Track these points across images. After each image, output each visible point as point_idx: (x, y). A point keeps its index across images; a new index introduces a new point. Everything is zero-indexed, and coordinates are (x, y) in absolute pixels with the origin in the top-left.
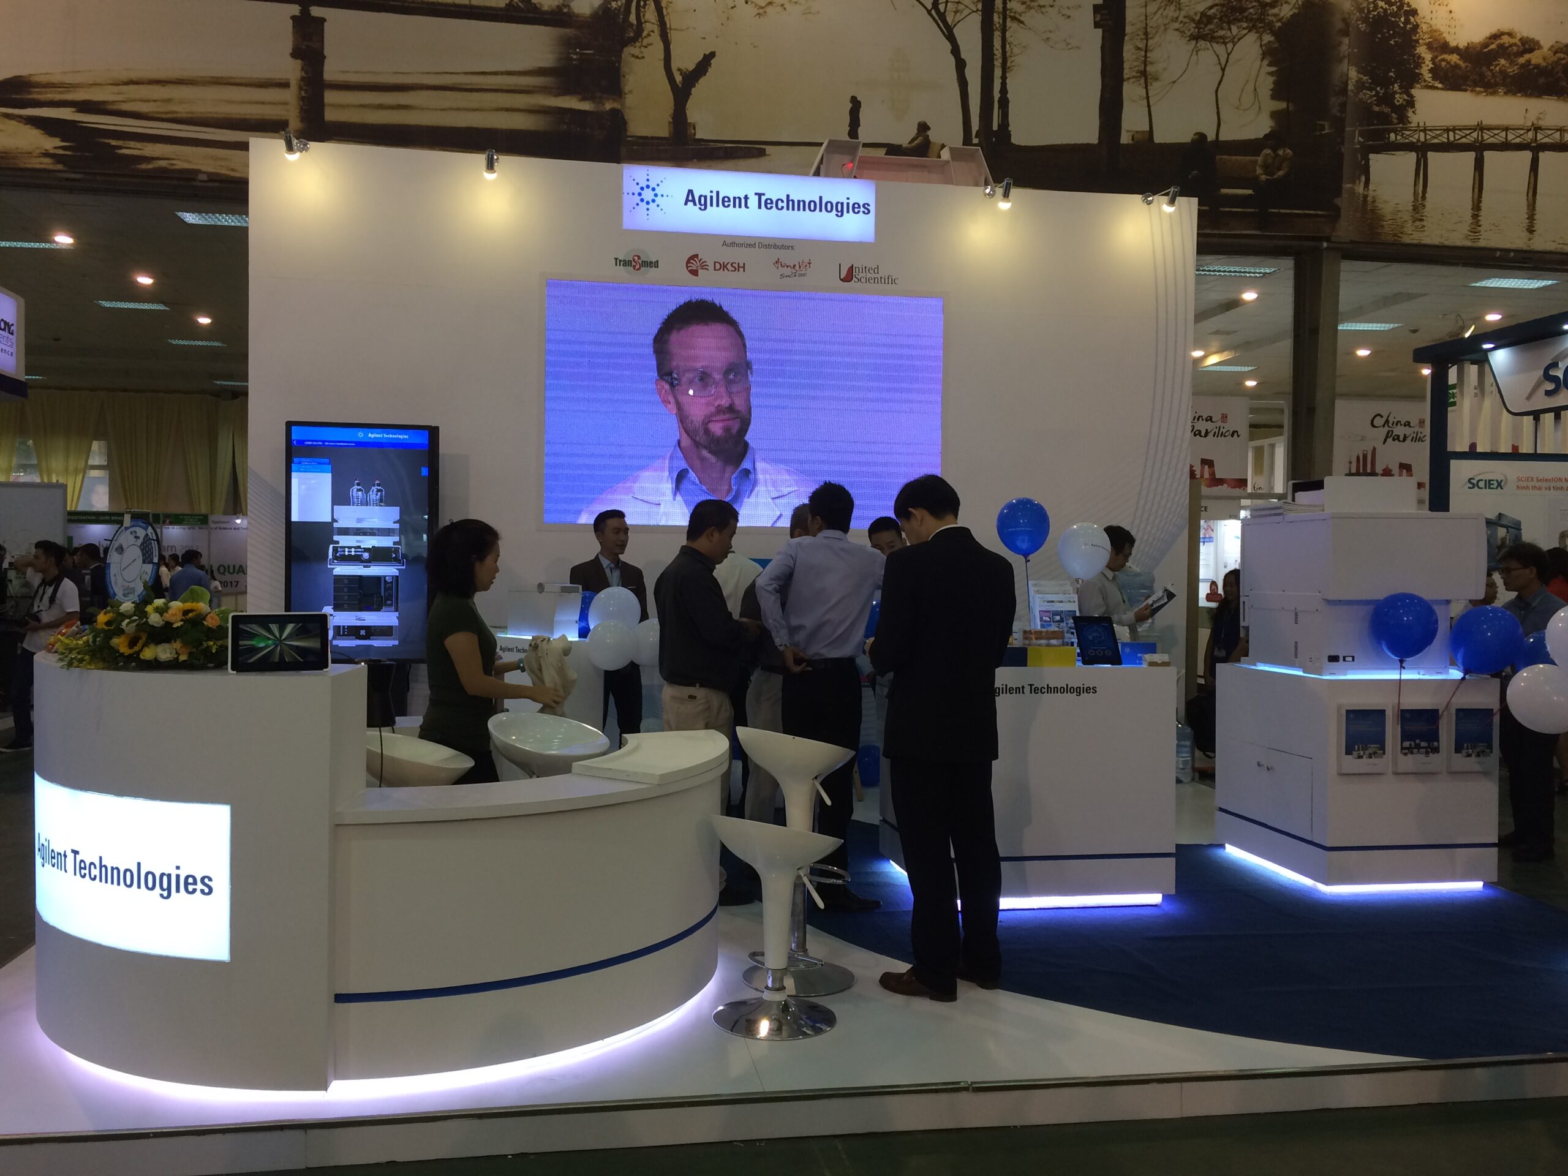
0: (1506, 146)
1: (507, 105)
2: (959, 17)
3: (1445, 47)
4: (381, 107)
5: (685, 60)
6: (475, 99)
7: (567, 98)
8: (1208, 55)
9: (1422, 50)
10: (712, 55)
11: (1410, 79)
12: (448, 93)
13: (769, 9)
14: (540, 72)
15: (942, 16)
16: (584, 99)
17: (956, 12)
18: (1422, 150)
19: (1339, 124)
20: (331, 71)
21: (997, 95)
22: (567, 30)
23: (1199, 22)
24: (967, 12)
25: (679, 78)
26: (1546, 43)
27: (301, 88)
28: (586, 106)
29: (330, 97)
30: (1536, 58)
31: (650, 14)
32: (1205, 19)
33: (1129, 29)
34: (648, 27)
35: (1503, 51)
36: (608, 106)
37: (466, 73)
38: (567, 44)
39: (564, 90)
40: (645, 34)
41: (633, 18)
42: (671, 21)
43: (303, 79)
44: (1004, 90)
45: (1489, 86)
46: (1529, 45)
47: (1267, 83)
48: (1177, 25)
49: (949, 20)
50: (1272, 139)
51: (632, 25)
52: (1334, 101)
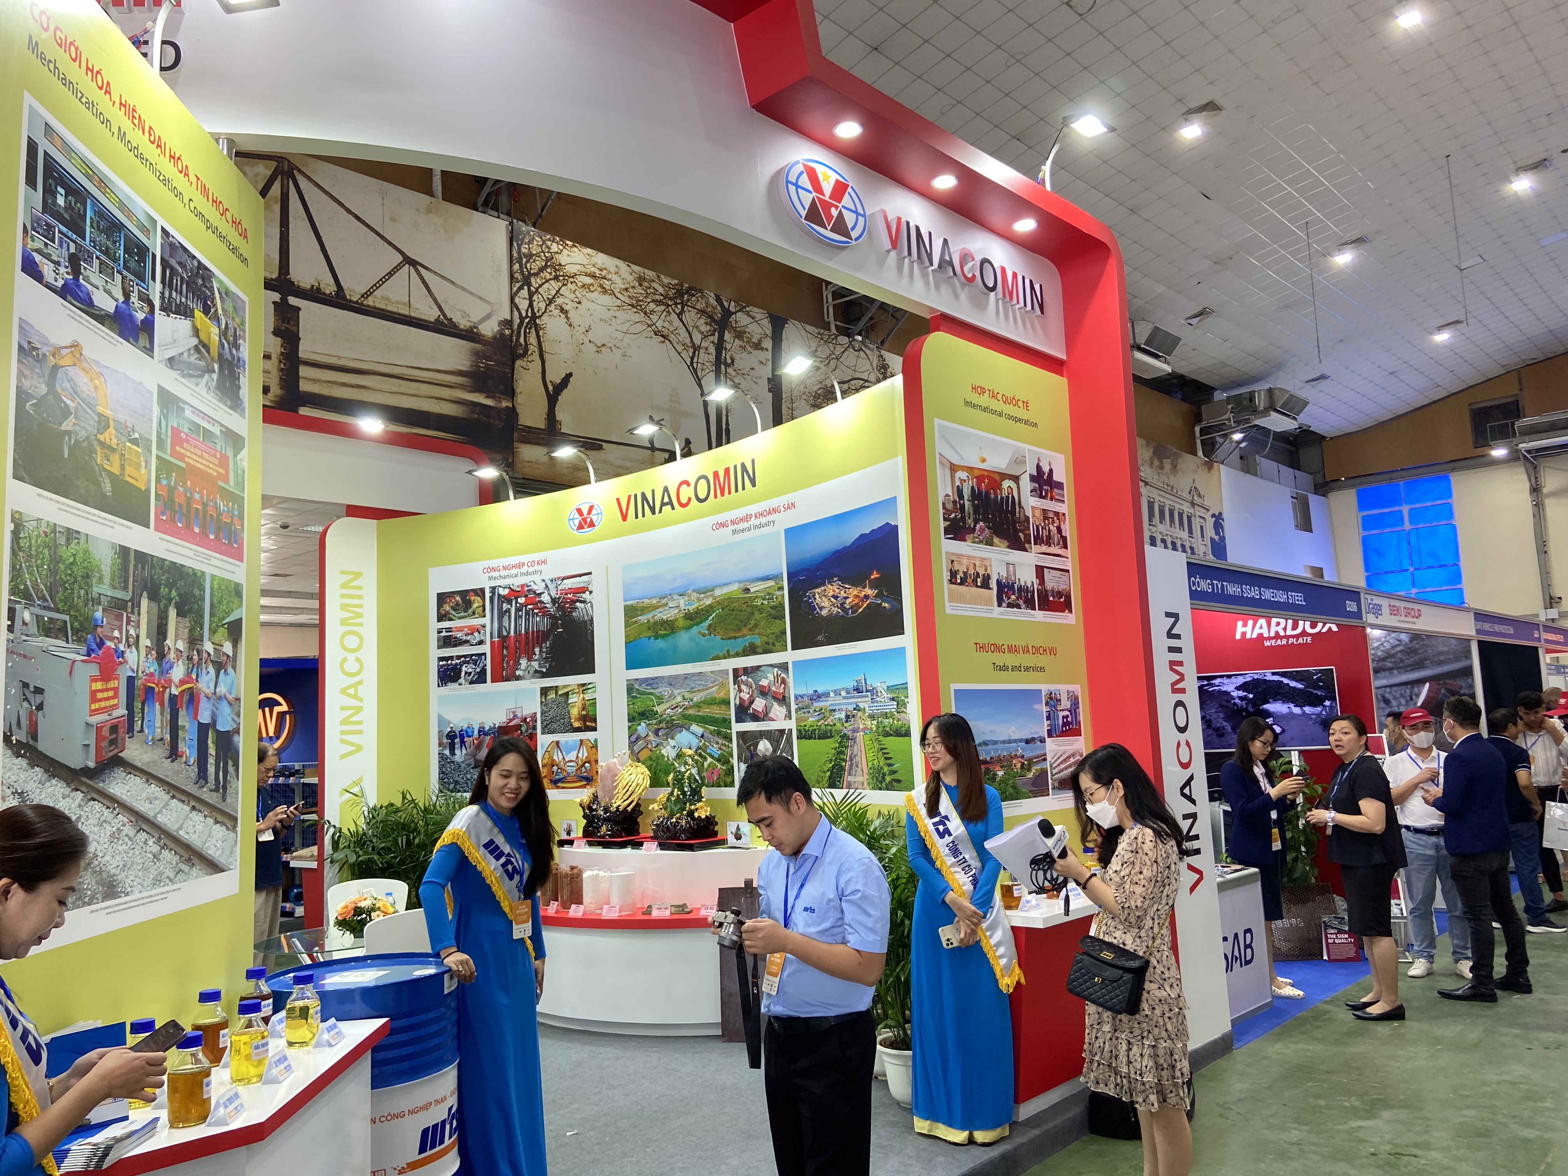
1: (437, 396)
2: (704, 373)
4: (344, 384)
5: (555, 376)
6: (414, 387)
7: (477, 394)
10: (570, 375)
12: (394, 380)
13: (603, 349)
14: (459, 373)
15: (695, 370)
16: (488, 397)
17: (702, 370)
20: (305, 350)
21: (724, 427)
22: (477, 345)
23: (815, 397)
24: (707, 371)
25: (551, 388)
27: (280, 362)
28: (489, 402)
29: (304, 371)
31: (533, 339)
33: (784, 396)
34: (532, 348)
36: (505, 404)
37: (407, 367)
38: (477, 355)
39: (476, 389)
40: (529, 353)
41: (522, 340)
42: (546, 347)
43: (282, 353)
44: (727, 424)
48: (805, 397)
49: (699, 375)
51: (521, 345)
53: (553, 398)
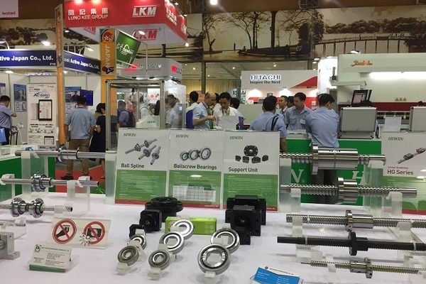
0: (340, 42)
1: (188, 49)
2: (250, 31)
3: (329, 27)
4: (172, 51)
5: (211, 40)
8: (288, 33)
9: (324, 28)
10: (215, 39)
11: (322, 33)
13: (223, 32)
18: (324, 44)
19: (310, 42)
20: (166, 47)
22: (195, 38)
23: (286, 28)
25: (210, 43)
26: (347, 24)
27: (163, 49)
28: (198, 48)
29: (166, 50)
30: (345, 27)
32: (288, 28)
33: (275, 30)
34: (206, 36)
35: (339, 27)
36: (201, 48)
38: (195, 40)
39: (195, 46)
42: (209, 35)
44: (256, 41)
45: (336, 33)
46: (344, 25)
47: (298, 36)
48: (283, 29)
49: (248, 31)
50: (299, 45)
51: (204, 36)
52: (309, 38)
53: (211, 45)
